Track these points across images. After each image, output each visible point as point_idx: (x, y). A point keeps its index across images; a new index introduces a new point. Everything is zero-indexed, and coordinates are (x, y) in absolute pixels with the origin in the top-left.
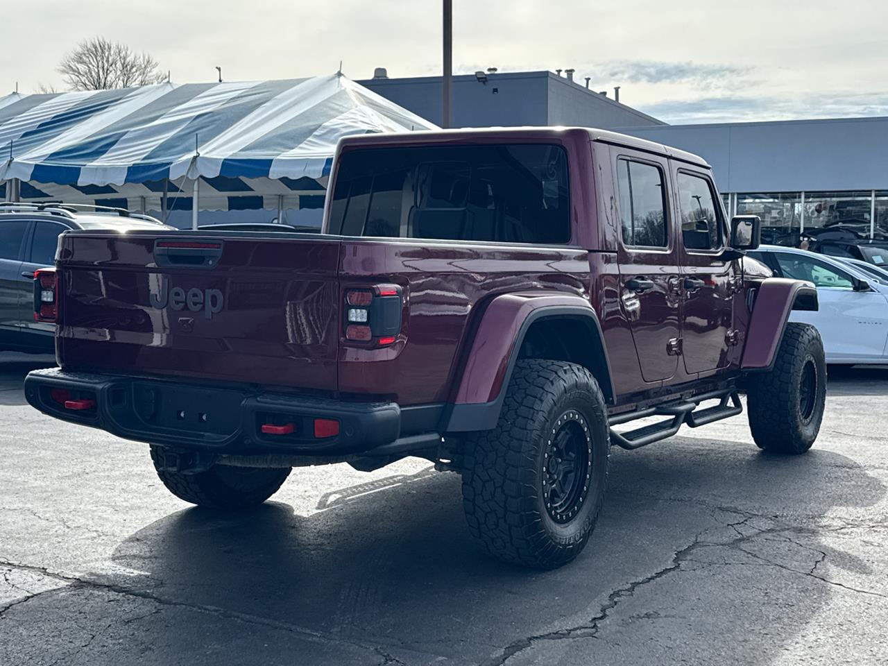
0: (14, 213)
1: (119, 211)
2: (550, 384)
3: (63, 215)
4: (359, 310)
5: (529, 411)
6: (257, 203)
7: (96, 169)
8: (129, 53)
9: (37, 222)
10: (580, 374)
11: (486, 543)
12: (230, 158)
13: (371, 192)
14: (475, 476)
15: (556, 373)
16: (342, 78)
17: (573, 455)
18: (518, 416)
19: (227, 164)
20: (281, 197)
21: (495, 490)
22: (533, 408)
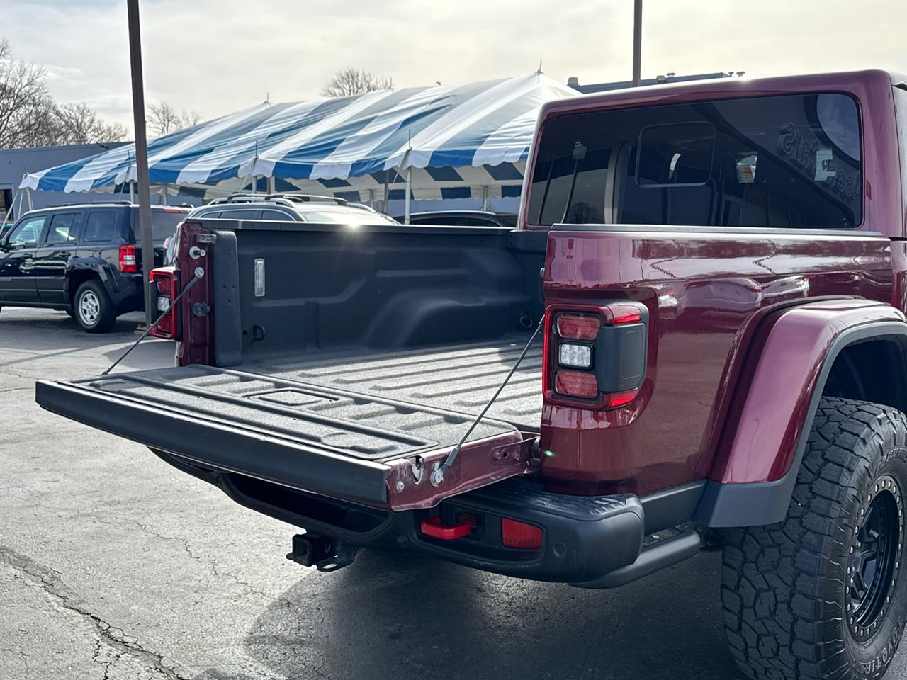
0: (248, 203)
1: (337, 201)
2: (861, 444)
3: (286, 205)
4: (576, 347)
5: (833, 488)
6: (465, 192)
7: (326, 166)
8: (372, 77)
9: (263, 211)
10: (898, 423)
11: (755, 672)
12: (438, 150)
13: (574, 172)
14: (743, 578)
15: (868, 425)
16: (541, 75)
17: (876, 535)
18: (815, 495)
19: (436, 156)
20: (486, 187)
21: (776, 605)
22: (838, 484)
